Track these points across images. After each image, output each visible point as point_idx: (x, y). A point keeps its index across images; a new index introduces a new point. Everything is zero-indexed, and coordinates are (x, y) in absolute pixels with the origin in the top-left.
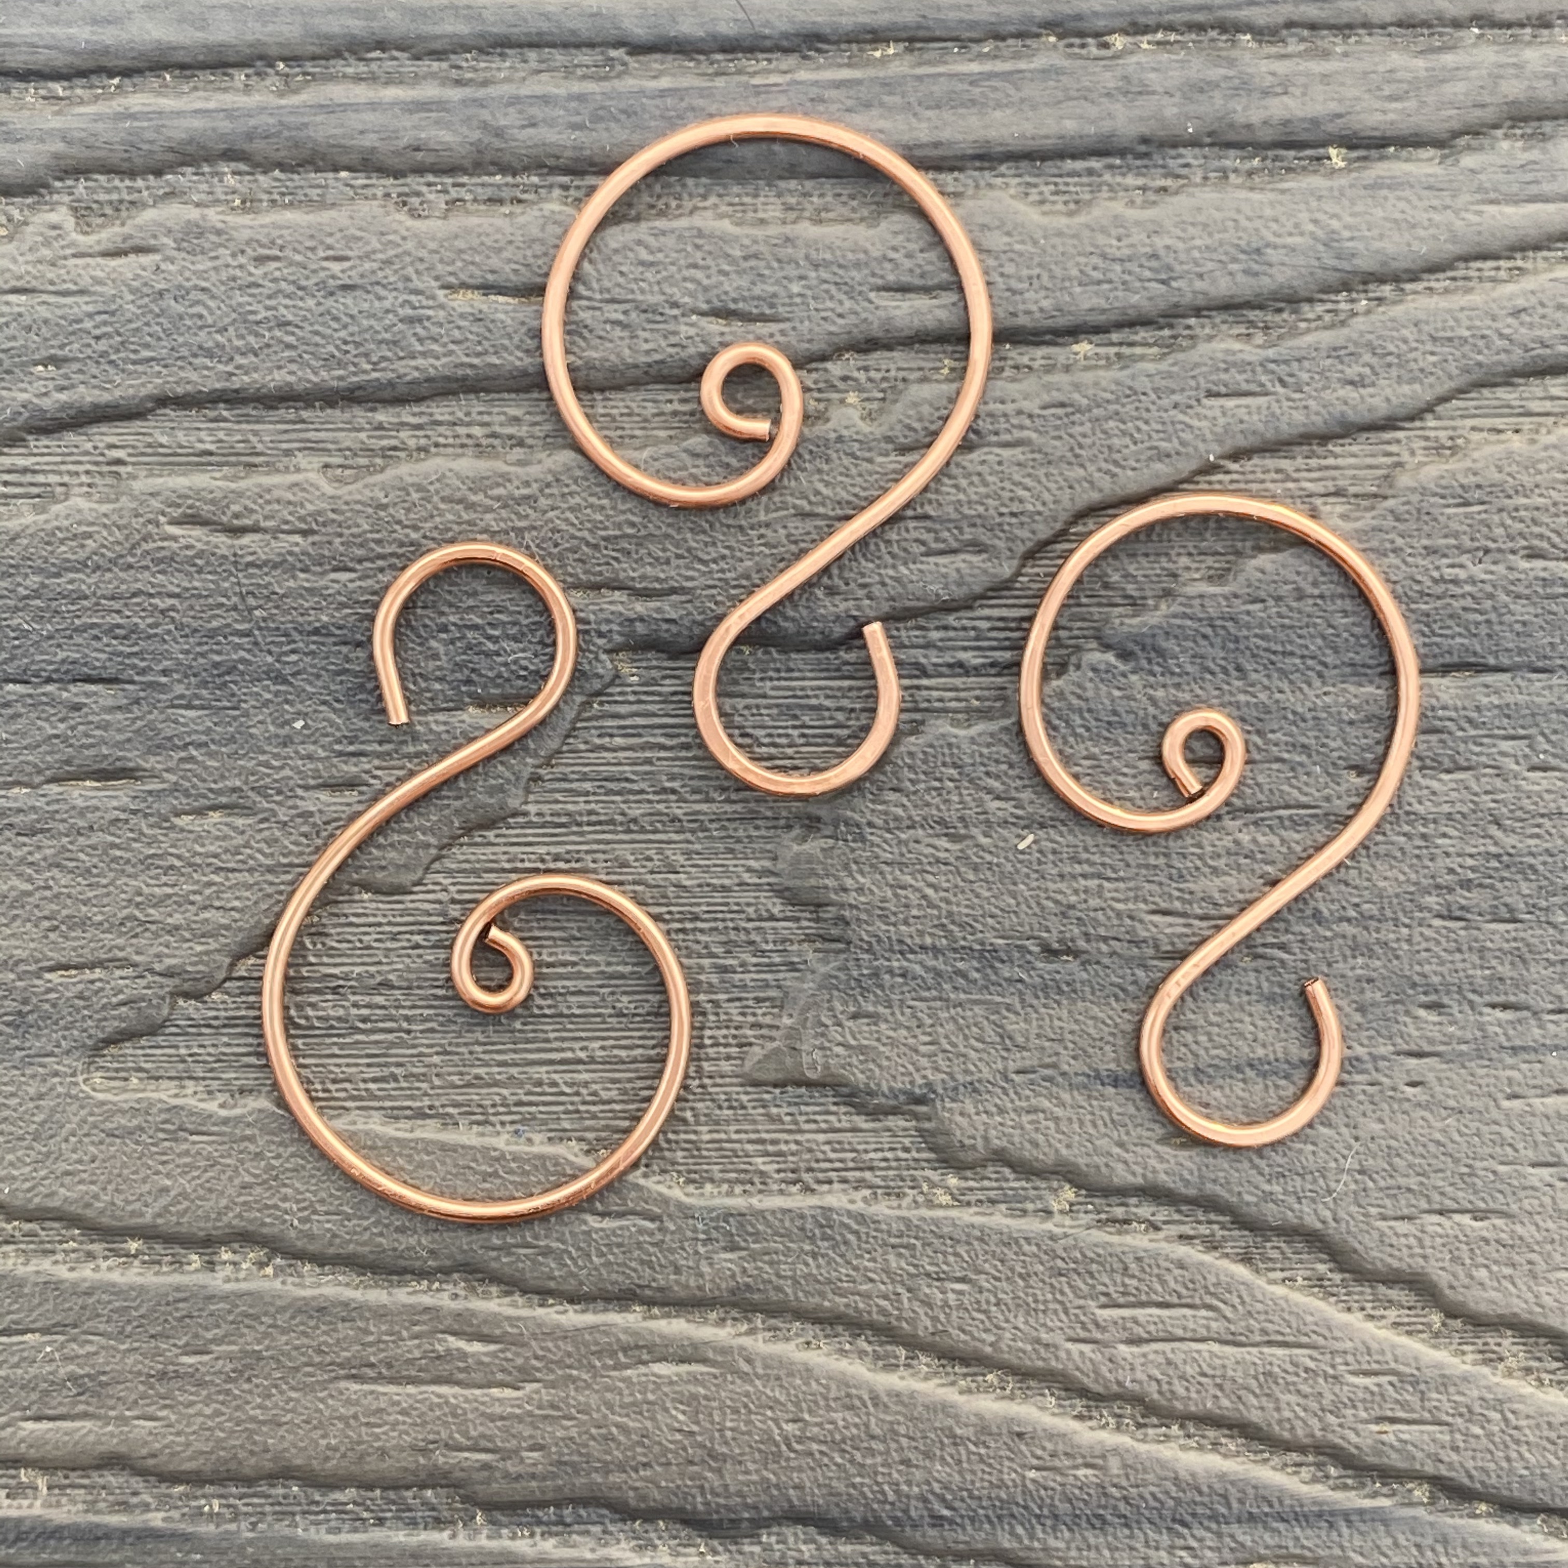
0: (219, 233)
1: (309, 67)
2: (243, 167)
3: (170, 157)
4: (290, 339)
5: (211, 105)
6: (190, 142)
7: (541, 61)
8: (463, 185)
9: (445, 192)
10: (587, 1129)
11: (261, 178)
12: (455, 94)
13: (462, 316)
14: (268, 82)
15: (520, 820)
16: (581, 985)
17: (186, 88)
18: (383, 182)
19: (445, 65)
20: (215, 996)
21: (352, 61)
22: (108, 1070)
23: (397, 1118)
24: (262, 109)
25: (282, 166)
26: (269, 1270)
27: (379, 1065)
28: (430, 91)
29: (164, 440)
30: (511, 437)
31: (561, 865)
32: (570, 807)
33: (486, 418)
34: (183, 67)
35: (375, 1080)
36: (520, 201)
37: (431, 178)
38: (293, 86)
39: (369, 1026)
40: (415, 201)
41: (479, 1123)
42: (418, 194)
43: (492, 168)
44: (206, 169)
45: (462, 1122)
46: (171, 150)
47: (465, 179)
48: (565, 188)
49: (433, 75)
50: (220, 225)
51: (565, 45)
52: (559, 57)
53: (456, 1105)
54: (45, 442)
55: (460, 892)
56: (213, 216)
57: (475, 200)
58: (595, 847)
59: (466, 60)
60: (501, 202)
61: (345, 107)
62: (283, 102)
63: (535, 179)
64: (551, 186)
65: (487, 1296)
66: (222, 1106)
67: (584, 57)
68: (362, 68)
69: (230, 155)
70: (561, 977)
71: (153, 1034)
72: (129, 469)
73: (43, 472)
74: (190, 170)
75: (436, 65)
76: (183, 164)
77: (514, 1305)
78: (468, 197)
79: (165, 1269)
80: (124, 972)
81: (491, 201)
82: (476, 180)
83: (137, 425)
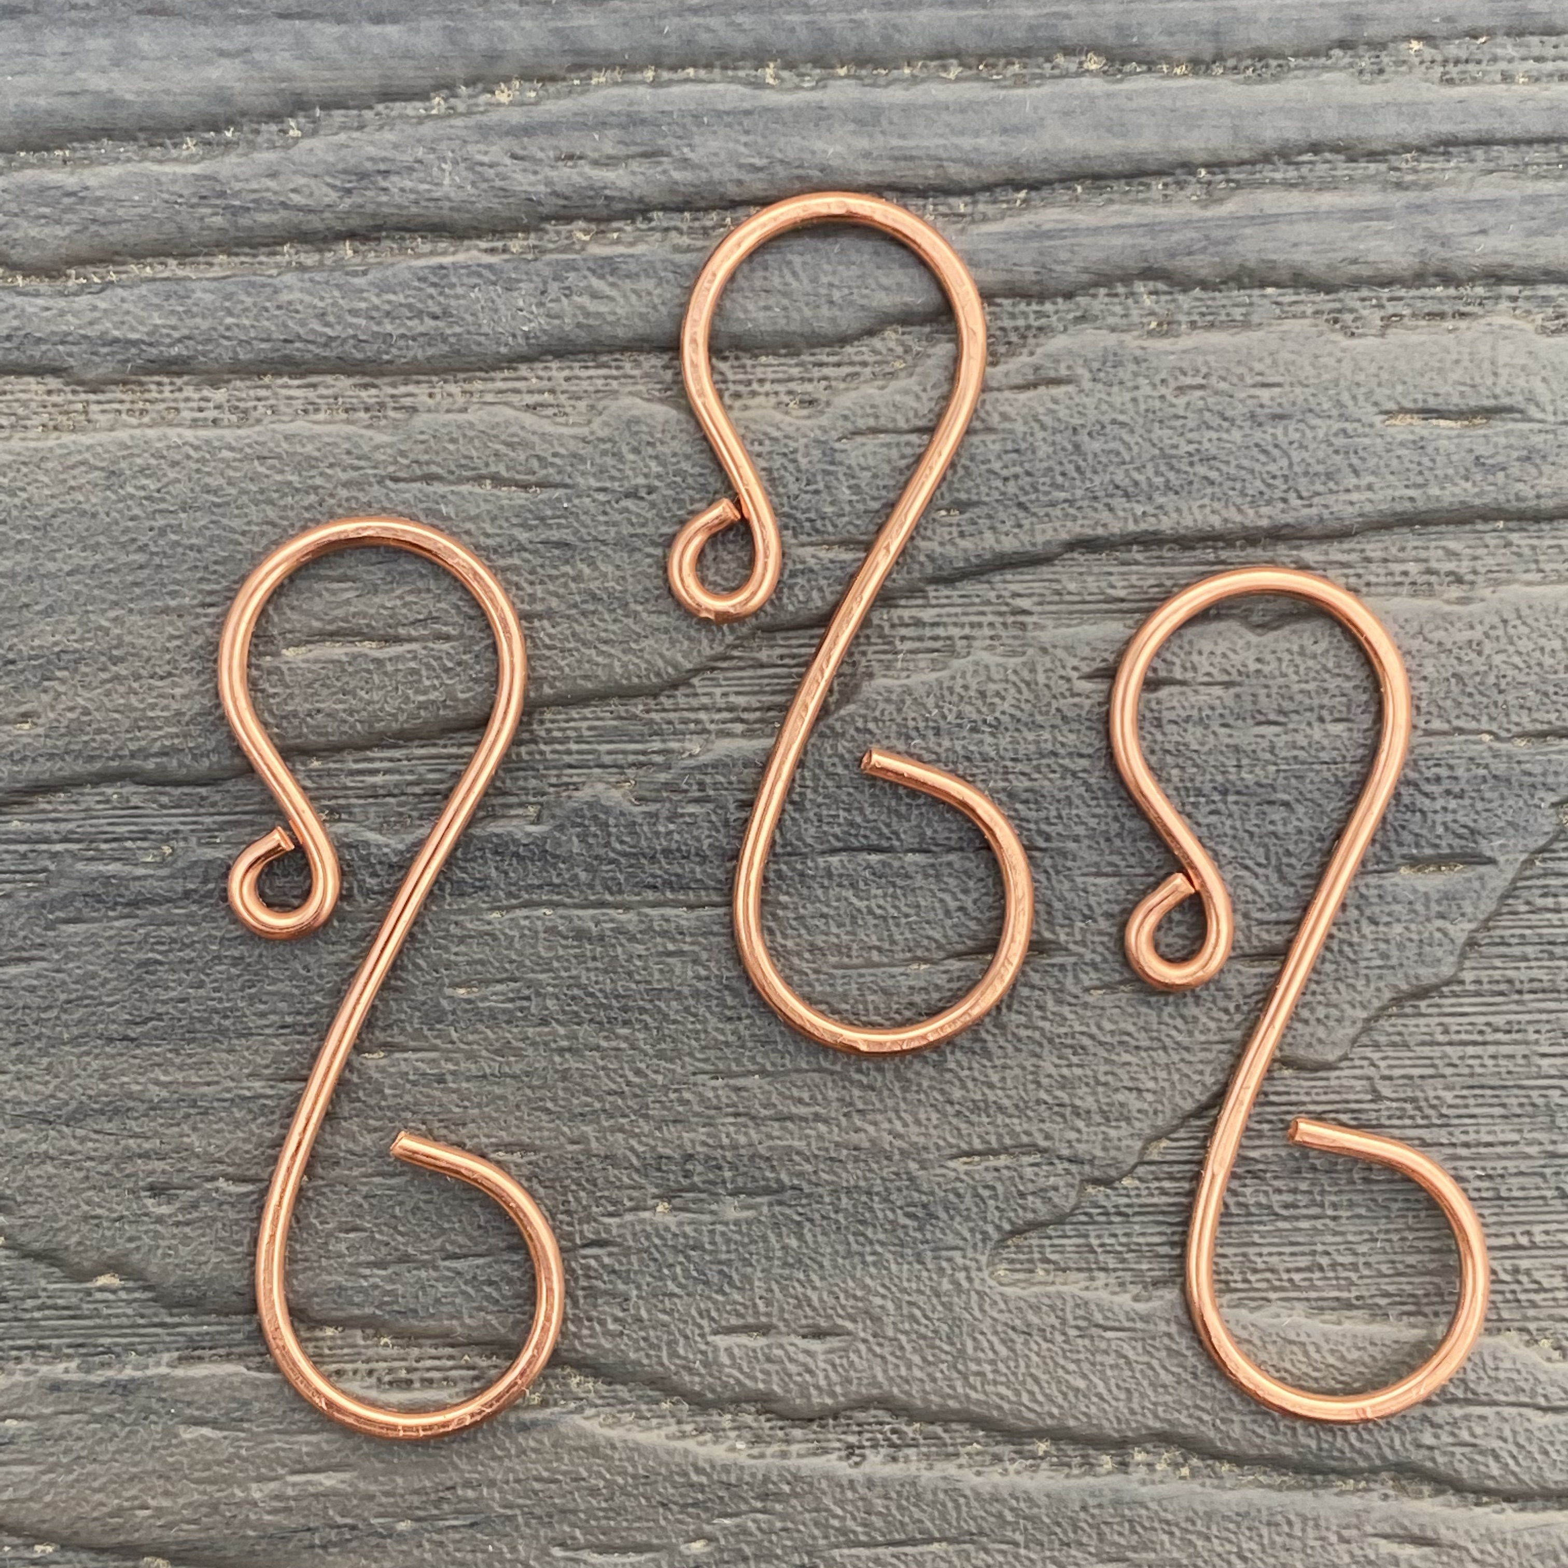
0: (1137, 361)
1: (1234, 174)
2: (1161, 286)
3: (1085, 277)
4: (1213, 475)
5: (1130, 220)
6: (1107, 260)
7: (1488, 160)
8: (1400, 299)
9: (1381, 306)
10: (1526, 1318)
11: (1181, 297)
12: (1398, 199)
13: (1402, 444)
14: (1189, 191)
15: (1456, 988)
16: (1524, 1165)
17: (1100, 200)
18: (1312, 297)
19: (1383, 167)
20: (1126, 1182)
21: (1280, 164)
22: (1012, 1261)
23: (1322, 1309)
24: (1187, 223)
25: (1204, 285)
26: (1185, 1471)
27: (1303, 1254)
28: (1370, 197)
29: (1072, 586)
30: (1448, 574)
31: (1500, 1036)
32: (1510, 973)
33: (1423, 554)
34: (1097, 177)
35: (1298, 1270)
36: (1463, 315)
37: (1365, 292)
38: (1217, 194)
39: (1292, 1212)
40: (1348, 317)
41: (1409, 1314)
42: (1352, 311)
43: (1432, 280)
44: (1121, 289)
45: (1393, 1312)
46: (1086, 270)
47: (1402, 292)
48: (1514, 299)
49: (1369, 178)
50: (1138, 353)
51: (1516, 142)
52: (1508, 156)
53: (1387, 1295)
54: (946, 592)
55: (1391, 1067)
56: (1132, 342)
57: (1414, 315)
58: (1537, 1017)
59: (1405, 161)
60: (1442, 315)
61: (1275, 218)
62: (1209, 213)
63: (1480, 291)
64: (1498, 298)
65: (1419, 1495)
66: (1136, 1299)
67: (1536, 154)
68: (1292, 173)
69: (1148, 273)
70: (1500, 1157)
71: (1062, 1223)
72: (1034, 619)
73: (945, 625)
74: (1103, 291)
75: (1372, 166)
76: (1096, 285)
77: (1449, 1505)
78: (1406, 311)
79: (1076, 1471)
80: (1031, 1159)
81: (1431, 315)
82: (1413, 292)
83: (1045, 571)
